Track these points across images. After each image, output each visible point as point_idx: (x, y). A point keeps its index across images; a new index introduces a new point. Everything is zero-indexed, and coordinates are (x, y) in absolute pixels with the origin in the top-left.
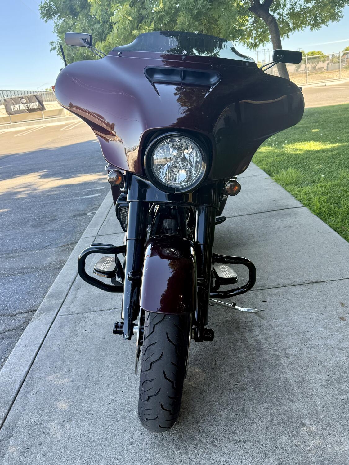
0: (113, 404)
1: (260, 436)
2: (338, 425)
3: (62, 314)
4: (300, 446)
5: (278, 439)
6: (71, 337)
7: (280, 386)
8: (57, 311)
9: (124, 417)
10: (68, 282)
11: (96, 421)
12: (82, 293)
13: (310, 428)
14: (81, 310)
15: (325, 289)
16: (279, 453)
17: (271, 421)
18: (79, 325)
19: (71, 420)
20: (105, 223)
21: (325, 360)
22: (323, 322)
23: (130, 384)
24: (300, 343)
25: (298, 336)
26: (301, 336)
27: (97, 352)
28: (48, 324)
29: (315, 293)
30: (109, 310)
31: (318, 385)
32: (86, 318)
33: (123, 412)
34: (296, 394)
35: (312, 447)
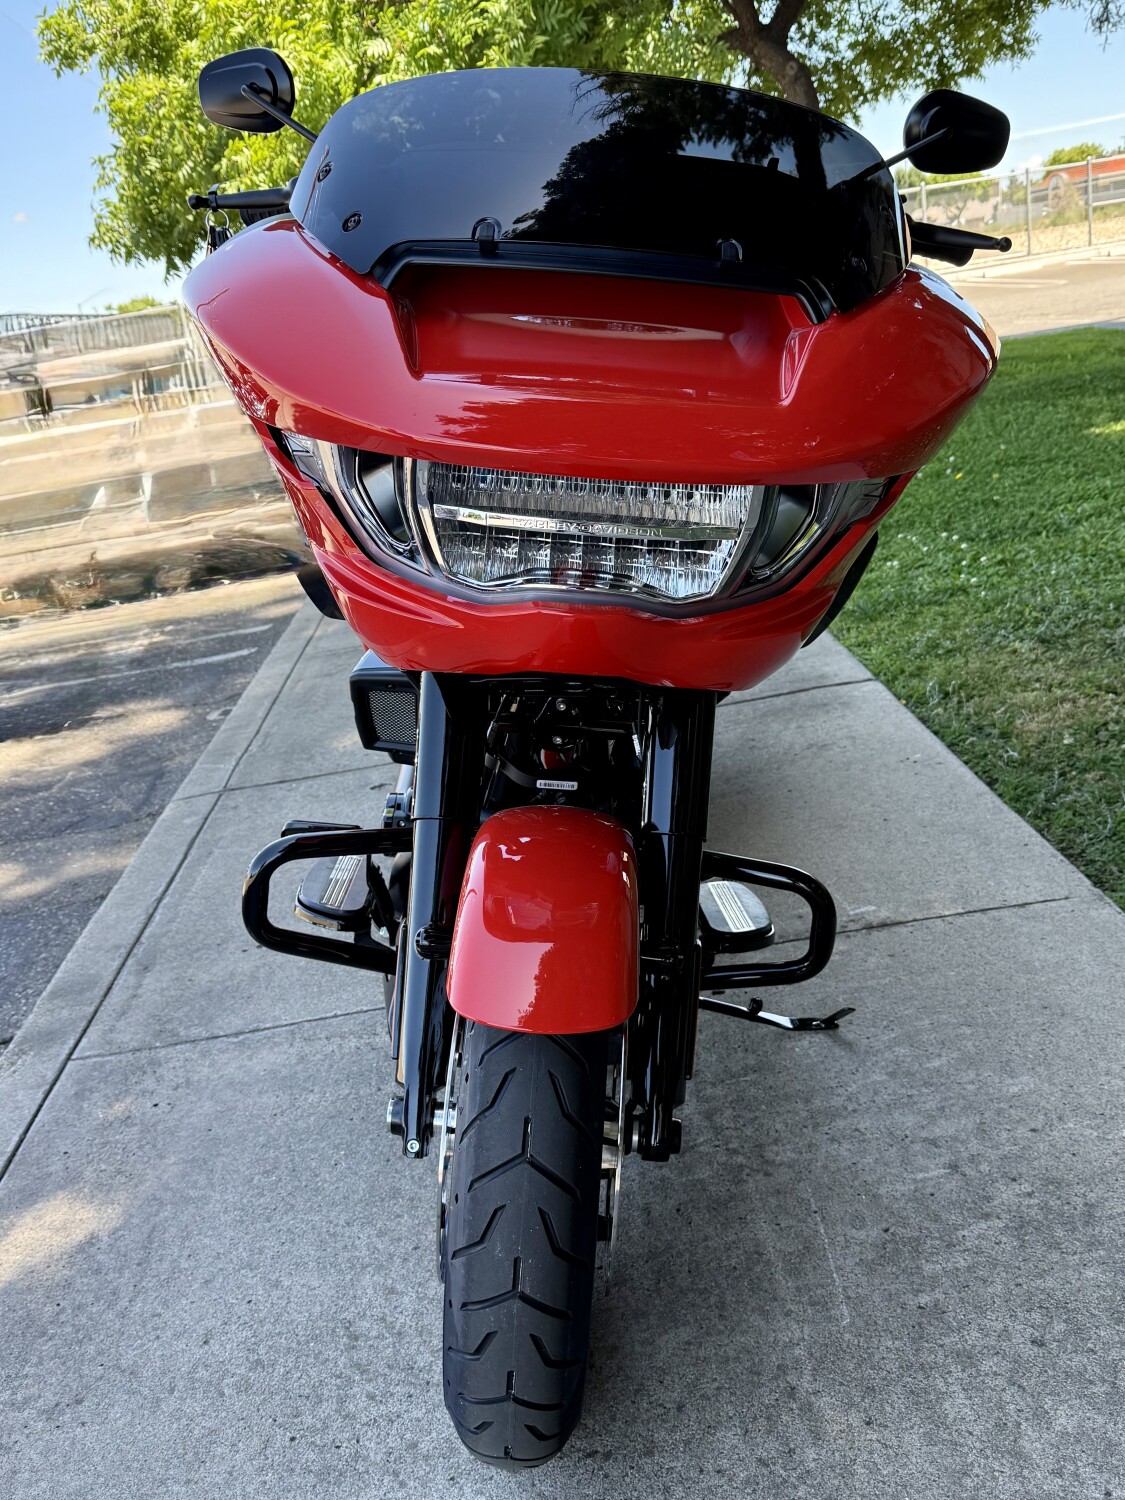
0: (214, 1346)
1: (656, 1435)
2: (899, 1389)
3: (88, 1053)
4: (774, 1464)
5: (711, 1443)
6: (106, 1129)
7: (735, 1268)
8: (72, 1043)
9: (244, 1387)
10: (118, 947)
11: (159, 1400)
12: (158, 980)
13: (810, 1404)
14: (147, 1039)
15: (904, 947)
16: (709, 1488)
17: (692, 1387)
18: (138, 1088)
19: (79, 1402)
20: (253, 748)
21: (879, 1181)
22: (886, 1055)
23: (273, 1278)
24: (810, 1127)
25: (807, 1101)
26: (817, 1102)
27: (184, 1175)
28: (39, 1087)
29: (873, 960)
30: (236, 1035)
31: (850, 1262)
32: (160, 1065)
33: (243, 1370)
34: (782, 1293)
35: (812, 1465)
